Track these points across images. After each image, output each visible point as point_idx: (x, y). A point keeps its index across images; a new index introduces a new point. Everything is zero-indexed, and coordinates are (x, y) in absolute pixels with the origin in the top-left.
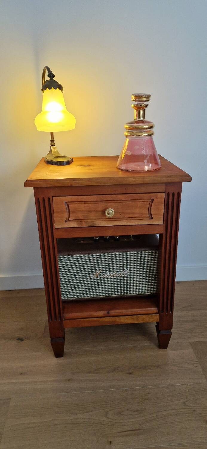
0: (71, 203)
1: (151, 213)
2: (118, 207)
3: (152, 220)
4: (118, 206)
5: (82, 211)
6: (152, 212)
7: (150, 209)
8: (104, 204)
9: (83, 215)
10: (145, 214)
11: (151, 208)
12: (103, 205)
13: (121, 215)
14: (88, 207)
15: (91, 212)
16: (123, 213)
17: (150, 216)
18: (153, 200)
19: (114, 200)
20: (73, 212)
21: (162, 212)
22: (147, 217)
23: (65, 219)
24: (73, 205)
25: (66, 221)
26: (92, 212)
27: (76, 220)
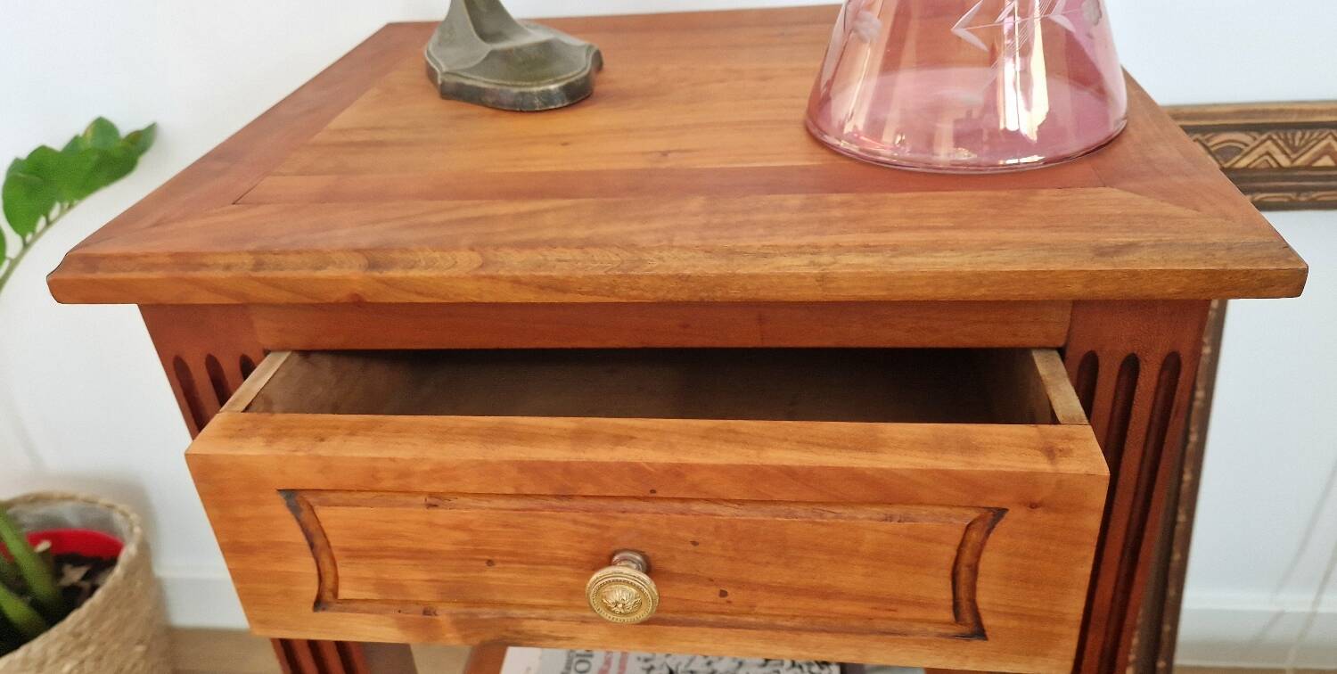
0: (332, 496)
1: (973, 602)
2: (695, 543)
3: (977, 643)
4: (691, 536)
5: (417, 555)
6: (983, 599)
7: (964, 573)
8: (581, 517)
9: (433, 576)
10: (918, 603)
11: (974, 571)
12: (575, 522)
13: (723, 594)
14: (456, 527)
15: (490, 563)
16: (741, 585)
17: (968, 618)
18: (1000, 513)
19: (659, 494)
20: (355, 554)
21: (1074, 606)
22: (946, 623)
23: (312, 590)
24: (343, 512)
25: (319, 604)
26: (498, 565)
27: (390, 600)
